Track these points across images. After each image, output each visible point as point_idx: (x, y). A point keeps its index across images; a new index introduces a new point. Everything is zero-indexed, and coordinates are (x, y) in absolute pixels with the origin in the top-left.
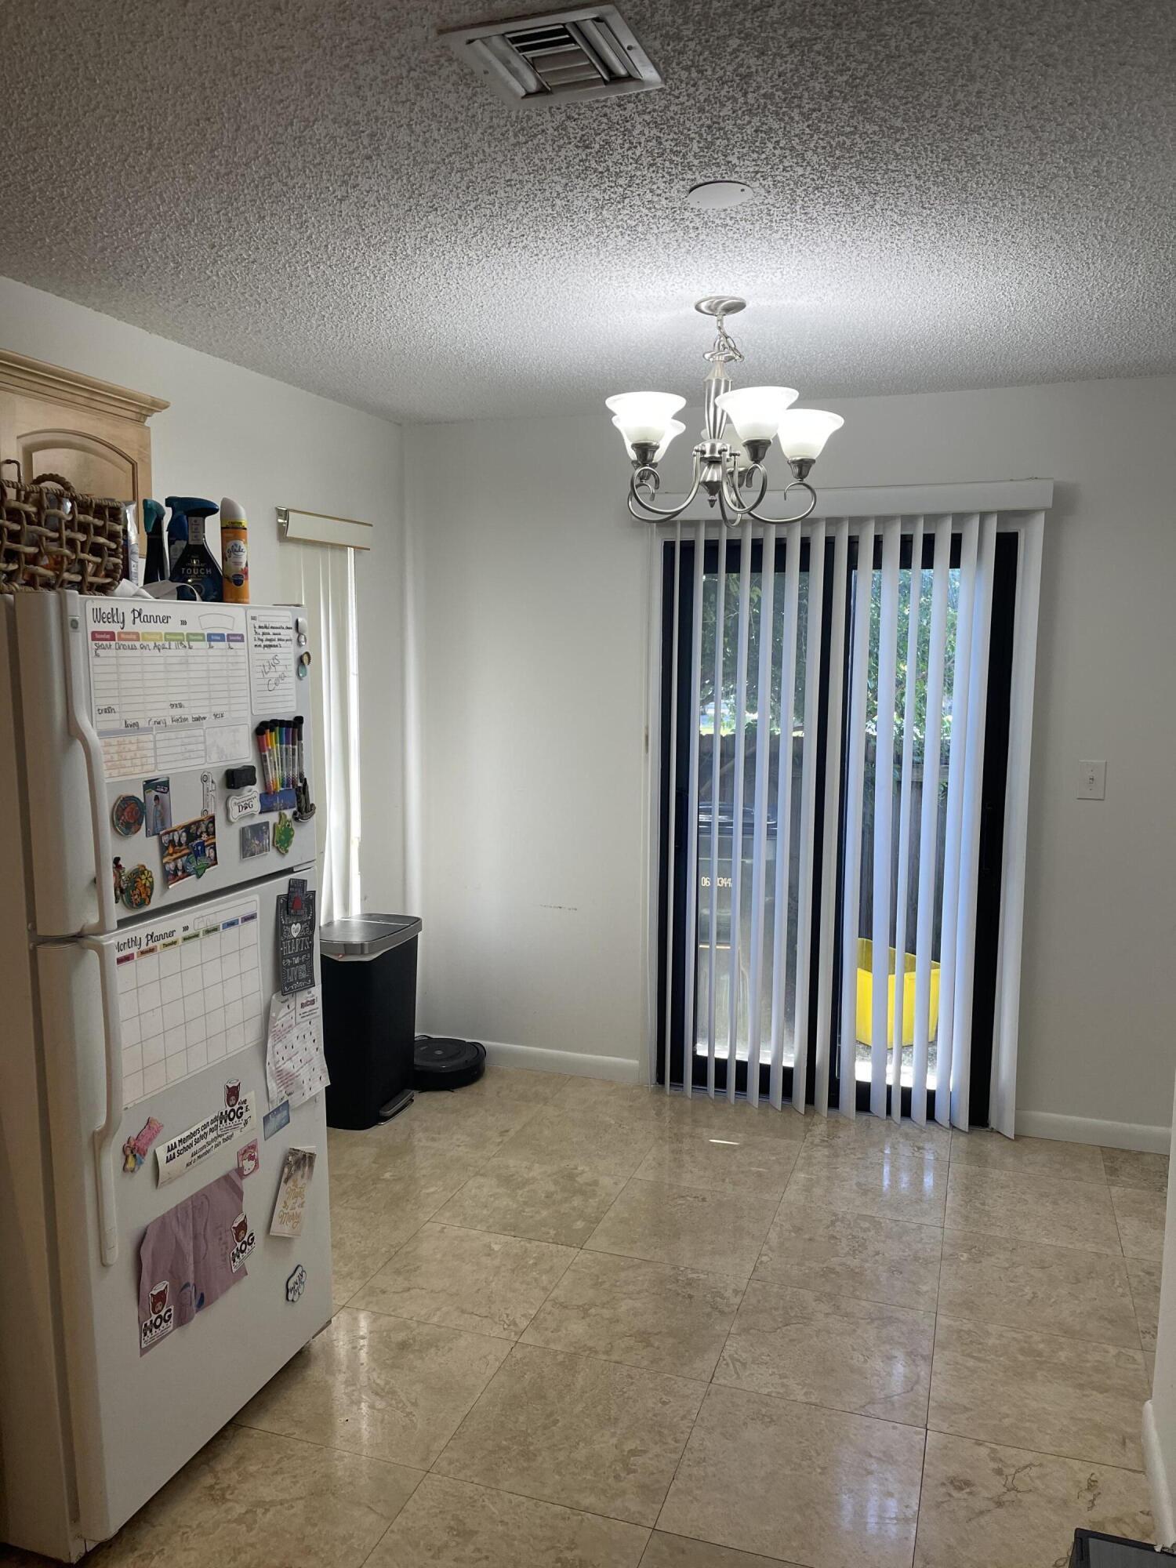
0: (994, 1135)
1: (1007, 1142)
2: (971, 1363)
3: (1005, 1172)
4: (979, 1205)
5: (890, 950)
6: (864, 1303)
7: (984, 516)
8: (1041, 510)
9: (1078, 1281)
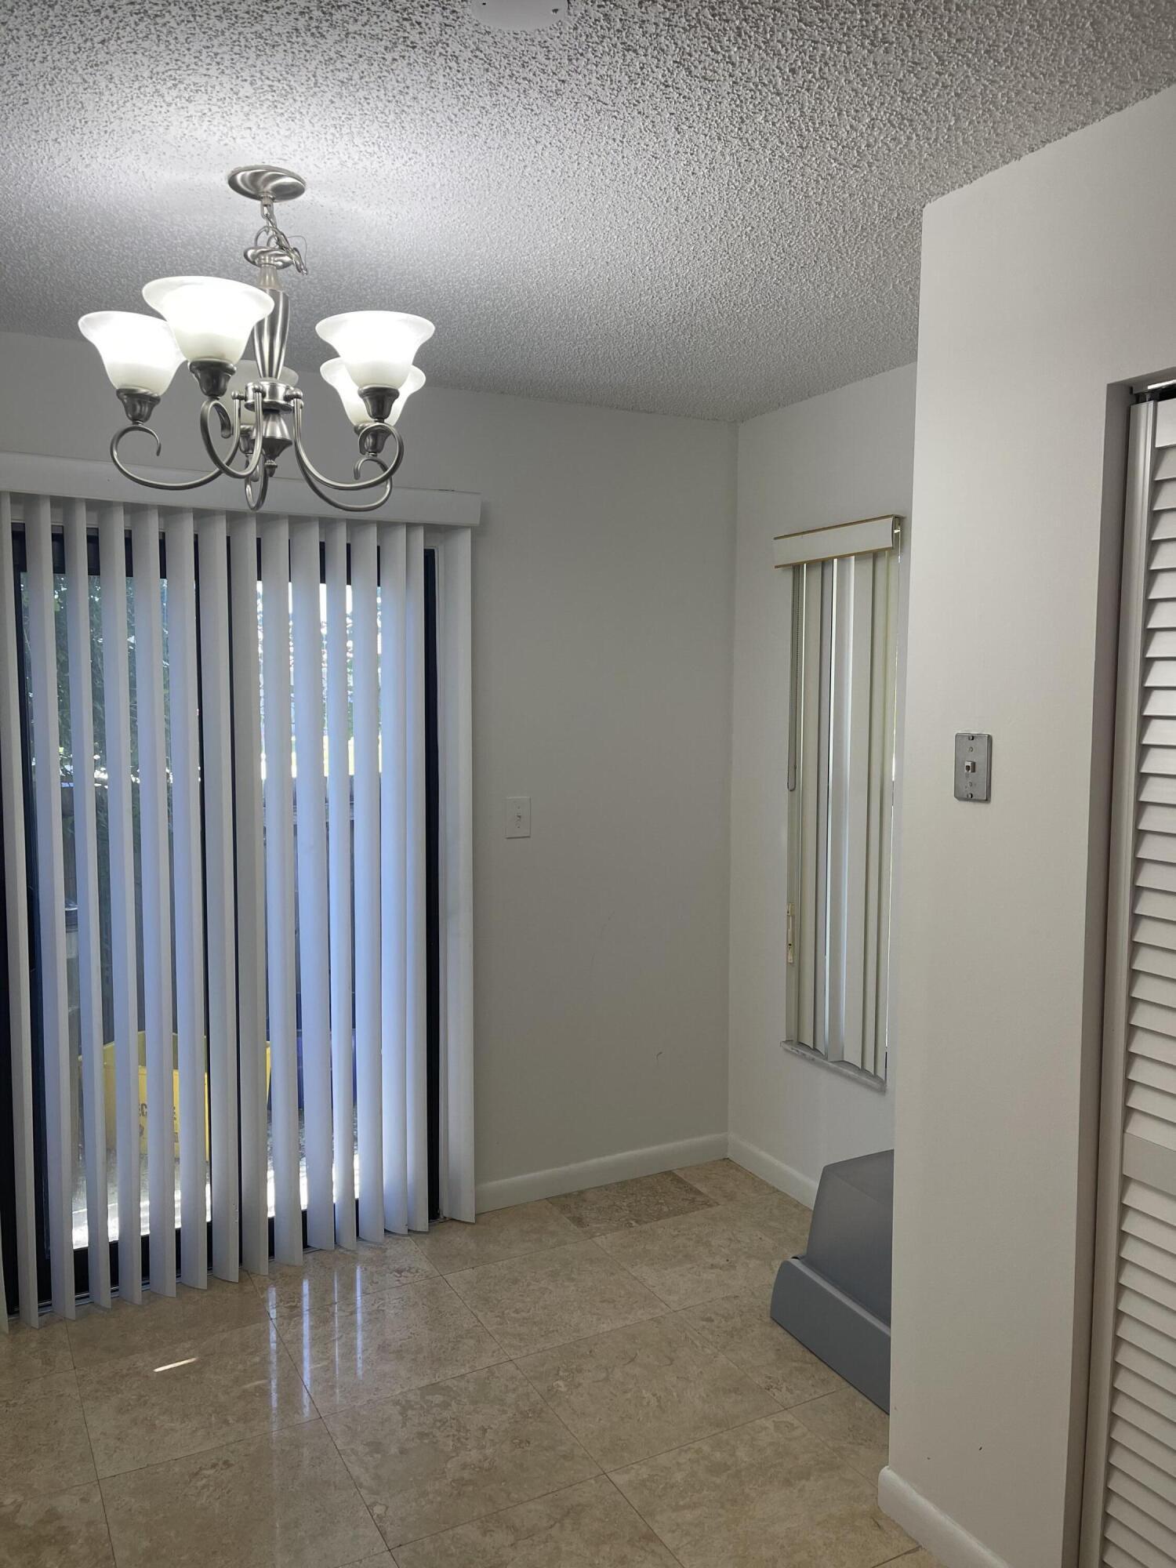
0: (449, 1224)
1: (469, 1227)
2: (689, 1516)
3: (500, 1264)
4: (513, 1315)
5: (174, 1036)
6: (532, 1506)
7: (410, 526)
8: (468, 527)
9: (672, 1360)
